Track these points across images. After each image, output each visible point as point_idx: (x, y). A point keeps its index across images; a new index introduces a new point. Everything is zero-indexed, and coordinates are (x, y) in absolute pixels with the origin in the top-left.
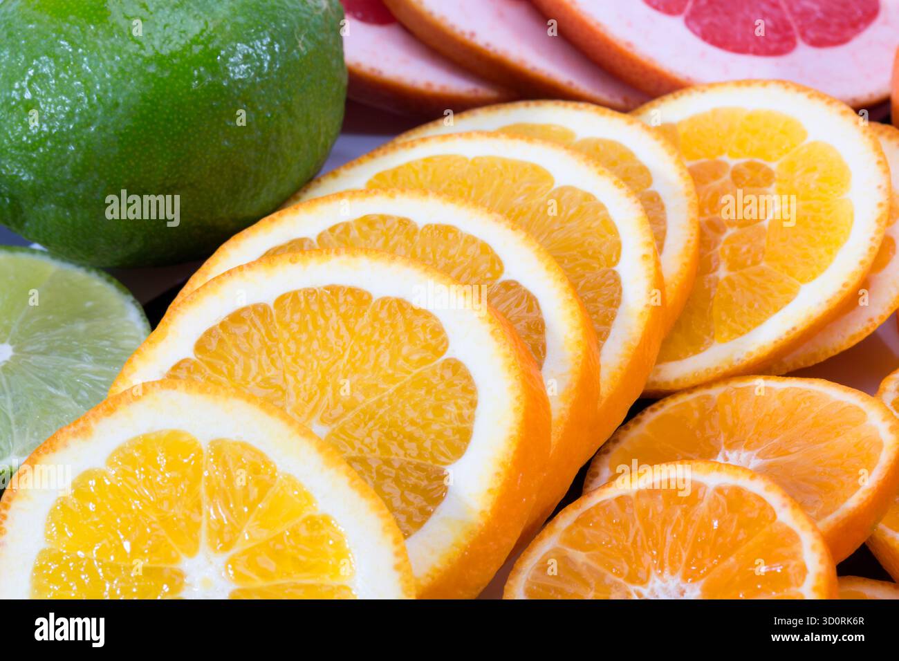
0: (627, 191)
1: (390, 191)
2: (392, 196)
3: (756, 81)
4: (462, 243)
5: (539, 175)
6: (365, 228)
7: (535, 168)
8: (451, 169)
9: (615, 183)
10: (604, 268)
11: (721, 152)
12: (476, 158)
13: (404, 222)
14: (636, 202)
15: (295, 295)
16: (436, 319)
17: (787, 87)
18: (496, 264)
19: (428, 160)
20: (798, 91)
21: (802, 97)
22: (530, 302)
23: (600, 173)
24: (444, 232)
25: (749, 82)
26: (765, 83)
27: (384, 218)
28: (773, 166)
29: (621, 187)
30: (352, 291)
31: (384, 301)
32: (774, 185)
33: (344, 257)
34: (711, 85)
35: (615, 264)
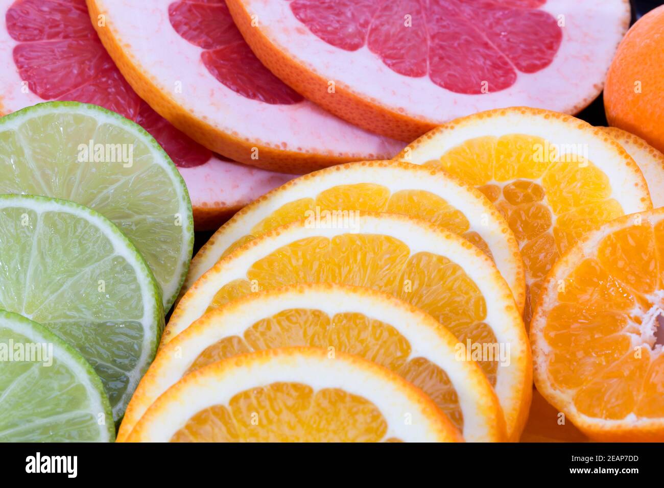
0: (476, 250)
1: (298, 288)
2: (301, 291)
3: (495, 111)
4: (370, 328)
5: (395, 246)
6: (285, 324)
7: (389, 239)
8: (318, 250)
9: (463, 245)
10: (475, 323)
11: (489, 178)
12: (336, 237)
13: (317, 315)
14: (486, 260)
15: (246, 395)
16: (372, 404)
17: (523, 112)
18: (403, 344)
19: (295, 245)
20: (534, 114)
21: (539, 118)
22: (440, 375)
23: (448, 237)
24: (353, 319)
25: (489, 114)
26: (503, 112)
27: (299, 312)
28: (539, 181)
29: (469, 248)
30: (296, 386)
31: (325, 392)
32: (546, 198)
33: (282, 357)
34: (457, 121)
35: (484, 317)
